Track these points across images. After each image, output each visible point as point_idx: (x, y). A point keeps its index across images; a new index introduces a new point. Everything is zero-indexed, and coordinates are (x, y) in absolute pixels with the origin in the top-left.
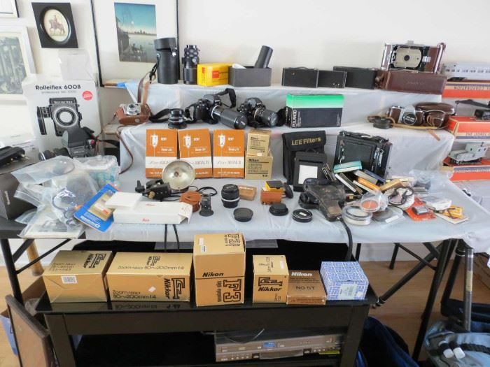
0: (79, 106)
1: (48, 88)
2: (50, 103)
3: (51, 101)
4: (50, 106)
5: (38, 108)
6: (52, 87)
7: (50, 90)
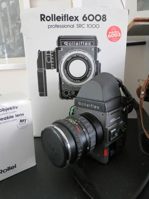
0: (99, 50)
1: (58, 18)
2: (59, 44)
3: (61, 40)
4: (58, 49)
5: (40, 53)
6: (65, 17)
7: (61, 23)
